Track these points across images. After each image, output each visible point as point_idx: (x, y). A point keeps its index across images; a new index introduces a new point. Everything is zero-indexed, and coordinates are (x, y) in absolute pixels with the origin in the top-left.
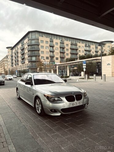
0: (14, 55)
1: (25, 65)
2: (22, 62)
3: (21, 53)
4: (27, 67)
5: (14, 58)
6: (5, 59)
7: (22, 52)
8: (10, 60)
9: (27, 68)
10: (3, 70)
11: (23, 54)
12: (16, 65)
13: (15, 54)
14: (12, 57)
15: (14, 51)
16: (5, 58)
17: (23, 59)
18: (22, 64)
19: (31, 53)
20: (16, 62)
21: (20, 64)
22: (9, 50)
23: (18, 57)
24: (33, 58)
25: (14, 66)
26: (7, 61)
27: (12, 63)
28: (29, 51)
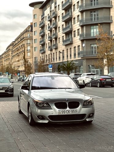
0: (47, 23)
1: (73, 50)
2: (66, 41)
3: (63, 18)
4: (79, 54)
5: (47, 32)
6: (28, 35)
7: (66, 16)
8: (37, 36)
9: (77, 58)
10: (22, 61)
11: (68, 21)
12: (51, 50)
13: (51, 21)
14: (43, 27)
15: (47, 12)
16: (26, 31)
17: (69, 33)
18: (66, 45)
19: (89, 17)
20: (51, 41)
21: (61, 47)
22: (37, 10)
23: (56, 28)
24: (92, 31)
25: (48, 52)
26: (31, 39)
27: (43, 45)
28: (82, 12)
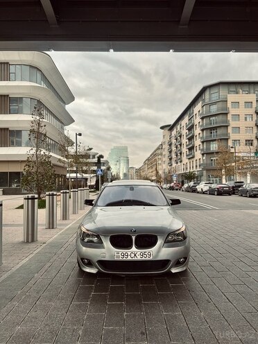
0: (174, 141)
1: (194, 162)
2: (189, 155)
3: (187, 136)
4: (200, 166)
5: (174, 148)
6: (159, 152)
7: (189, 134)
8: (166, 153)
9: (198, 169)
10: (155, 172)
11: (191, 139)
12: (177, 163)
13: (176, 139)
14: (170, 145)
15: (174, 132)
16: (158, 149)
17: (191, 149)
18: (189, 159)
19: (209, 134)
20: (177, 155)
21: (185, 160)
22: (166, 131)
23: (181, 145)
24: (212, 146)
25: (174, 165)
26: (161, 154)
27: (171, 159)
28: (203, 130)
